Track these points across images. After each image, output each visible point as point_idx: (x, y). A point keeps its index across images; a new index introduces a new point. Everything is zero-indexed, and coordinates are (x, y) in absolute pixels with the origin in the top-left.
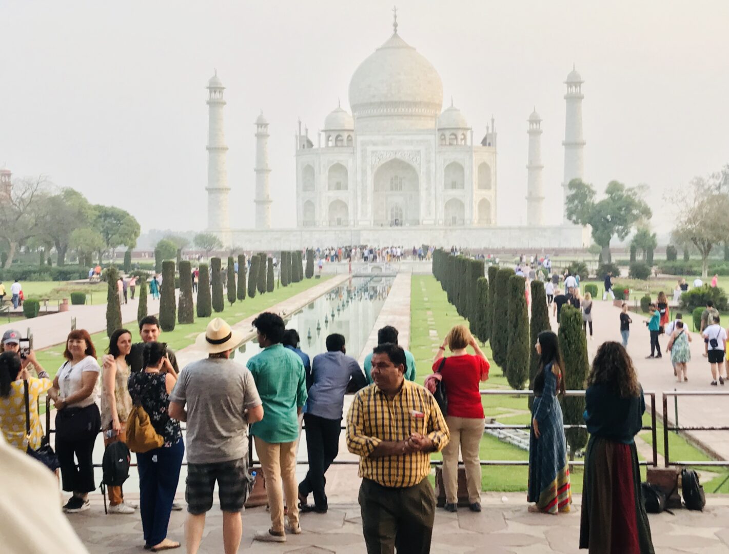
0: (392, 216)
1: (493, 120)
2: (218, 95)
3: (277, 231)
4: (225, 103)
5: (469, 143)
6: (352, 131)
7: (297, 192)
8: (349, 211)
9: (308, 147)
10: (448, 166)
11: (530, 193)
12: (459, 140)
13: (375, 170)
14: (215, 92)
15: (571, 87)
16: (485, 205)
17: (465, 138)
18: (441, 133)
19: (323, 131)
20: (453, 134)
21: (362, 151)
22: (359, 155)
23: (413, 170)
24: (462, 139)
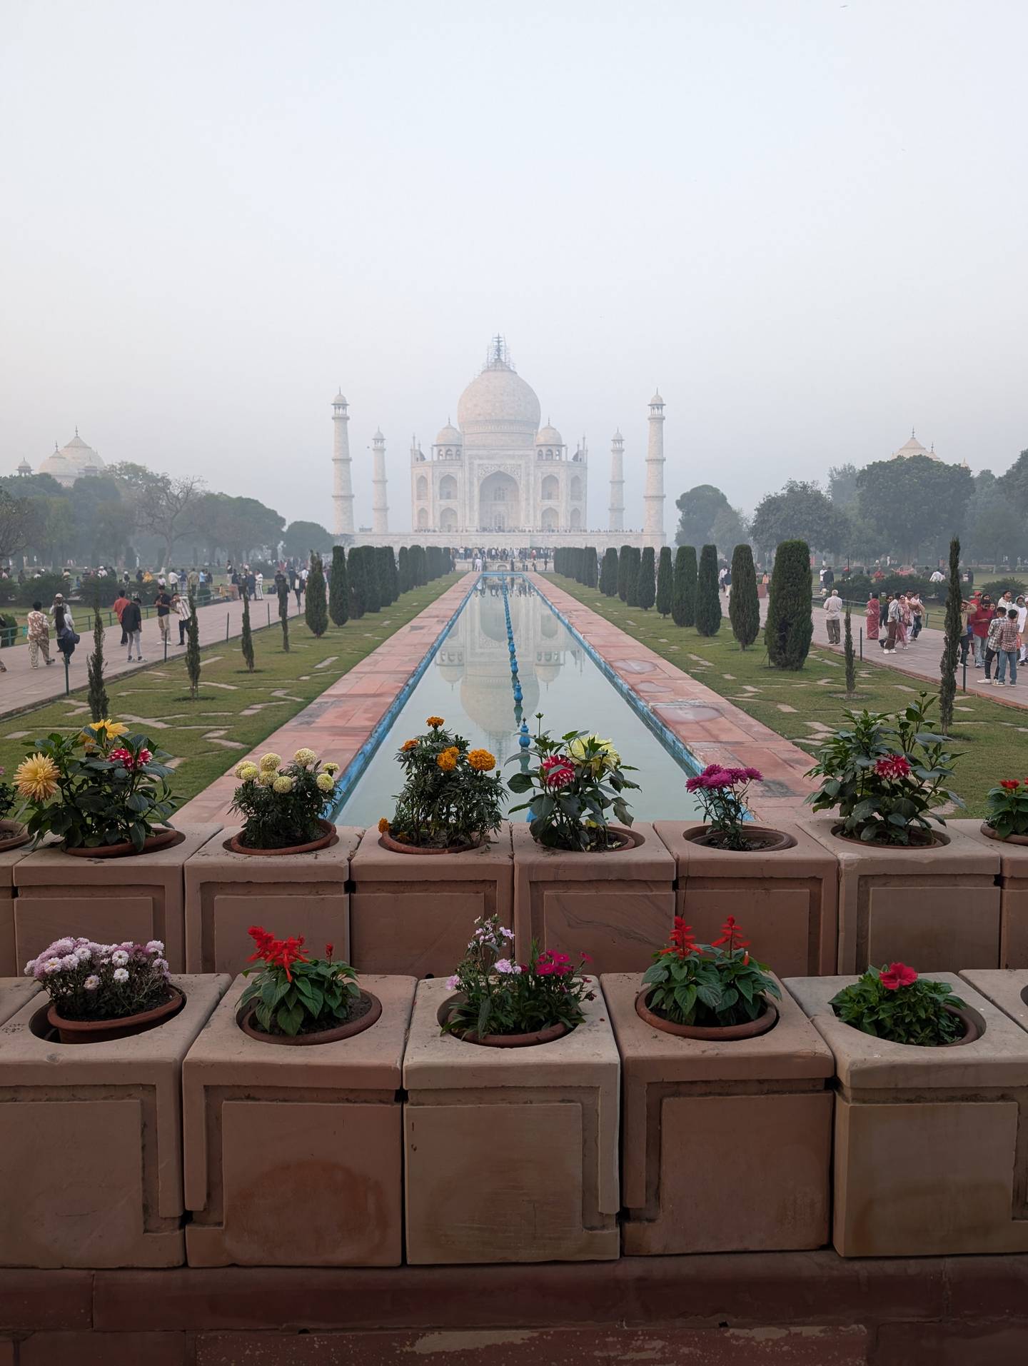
0: (496, 524)
1: (584, 438)
2: (341, 411)
3: (396, 535)
4: (348, 418)
5: (564, 459)
6: (461, 446)
7: (413, 501)
8: (459, 519)
9: (421, 460)
10: (545, 478)
11: (612, 504)
12: (554, 454)
13: (481, 482)
14: (339, 408)
15: (654, 408)
16: (576, 514)
17: (559, 455)
18: (538, 449)
19: (435, 446)
20: (550, 450)
21: (470, 464)
22: (467, 468)
23: (516, 483)
24: (557, 455)
